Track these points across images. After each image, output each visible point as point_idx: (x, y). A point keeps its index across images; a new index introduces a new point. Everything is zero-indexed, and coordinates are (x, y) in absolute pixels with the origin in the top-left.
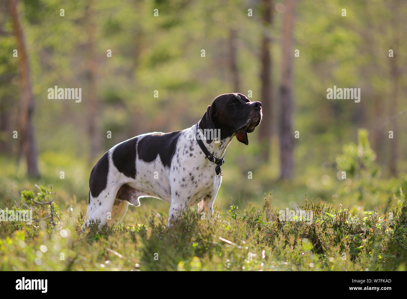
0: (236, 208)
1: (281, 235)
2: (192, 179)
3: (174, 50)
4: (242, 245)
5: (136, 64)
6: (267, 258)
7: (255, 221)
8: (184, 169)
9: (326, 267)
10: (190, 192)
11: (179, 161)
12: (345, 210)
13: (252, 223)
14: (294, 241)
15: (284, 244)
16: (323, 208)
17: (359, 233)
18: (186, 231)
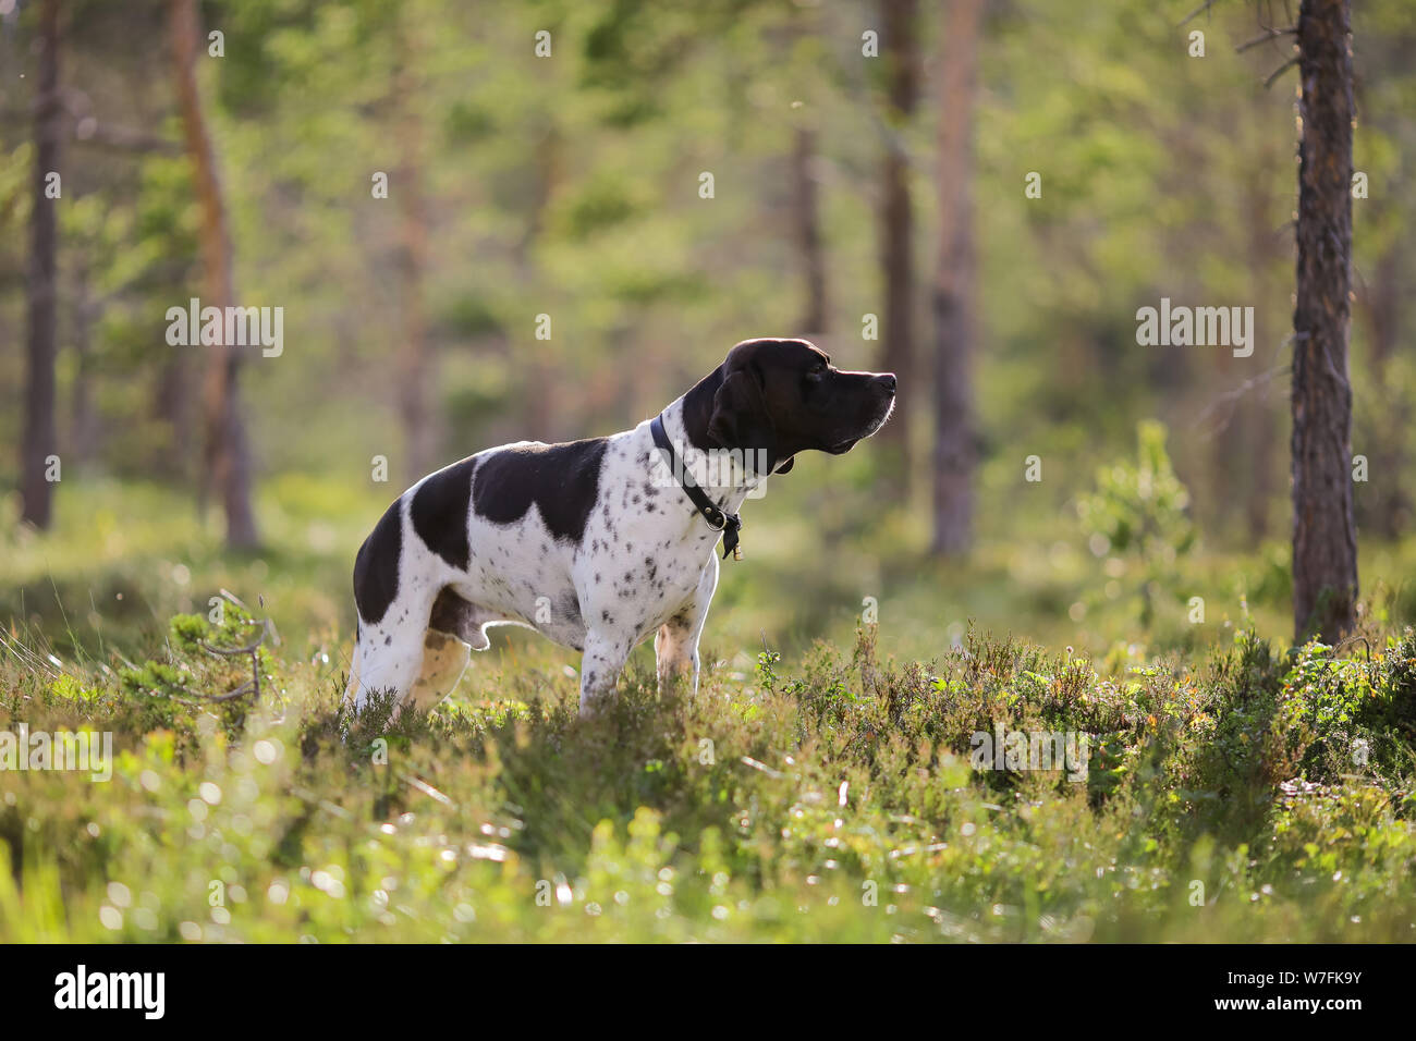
0: (773, 659)
1: (896, 738)
2: (652, 575)
3: (640, 190)
4: (783, 770)
5: (535, 230)
6: (853, 803)
7: (828, 696)
8: (629, 547)
9: (1020, 828)
10: (642, 611)
11: (613, 524)
12: (1078, 664)
13: (818, 702)
14: (932, 757)
15: (905, 762)
16: (1018, 656)
17: (1116, 729)
18: (629, 727)
